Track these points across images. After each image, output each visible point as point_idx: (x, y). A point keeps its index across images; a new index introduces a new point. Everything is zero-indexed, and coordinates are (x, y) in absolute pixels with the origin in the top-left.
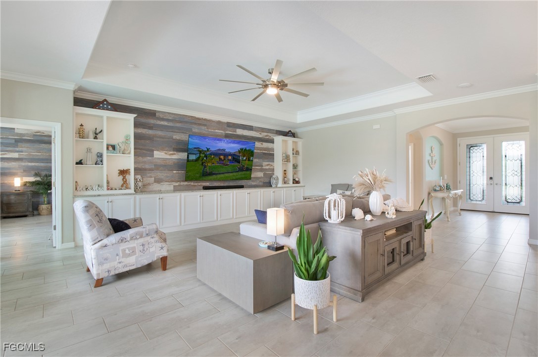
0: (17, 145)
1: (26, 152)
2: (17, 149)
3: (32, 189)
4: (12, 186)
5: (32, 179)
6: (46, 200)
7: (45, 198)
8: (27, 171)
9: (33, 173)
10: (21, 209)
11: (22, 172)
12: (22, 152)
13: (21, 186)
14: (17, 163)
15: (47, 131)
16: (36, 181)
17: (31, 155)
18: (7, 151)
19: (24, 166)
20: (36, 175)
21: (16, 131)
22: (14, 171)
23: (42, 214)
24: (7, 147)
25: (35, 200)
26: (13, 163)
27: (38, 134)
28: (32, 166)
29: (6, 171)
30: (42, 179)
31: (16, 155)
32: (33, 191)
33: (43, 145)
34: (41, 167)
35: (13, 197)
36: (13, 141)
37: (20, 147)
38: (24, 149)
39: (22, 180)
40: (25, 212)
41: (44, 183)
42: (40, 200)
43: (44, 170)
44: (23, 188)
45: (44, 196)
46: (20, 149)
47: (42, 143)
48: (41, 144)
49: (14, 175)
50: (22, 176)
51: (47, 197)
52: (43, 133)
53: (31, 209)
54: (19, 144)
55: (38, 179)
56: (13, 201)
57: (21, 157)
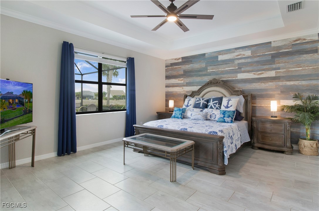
0: (274, 62)
1: (283, 69)
2: (274, 66)
3: (292, 116)
4: (268, 110)
5: (291, 103)
6: (309, 133)
7: (307, 129)
8: (285, 92)
9: (292, 95)
10: (278, 141)
11: (279, 94)
12: (279, 69)
13: (278, 111)
14: (274, 83)
15: (309, 36)
16: (295, 105)
17: (289, 71)
18: (264, 70)
19: (282, 86)
20: (296, 97)
21: (273, 45)
22: (271, 93)
23: (303, 153)
24: (264, 65)
25: (294, 130)
26: (270, 83)
27: (298, 42)
28: (291, 86)
29: (263, 93)
30: (303, 103)
31: (272, 74)
32: (291, 119)
33: (305, 55)
34: (303, 86)
35: (268, 125)
36: (269, 58)
37: (277, 63)
38: (281, 65)
39: (279, 103)
40: (282, 147)
41: (306, 108)
42: (301, 131)
43: (306, 90)
44: (280, 113)
45: (306, 127)
46: (277, 65)
47: (303, 54)
48: (301, 56)
49: (270, 97)
50: (279, 99)
51: (311, 129)
52: (304, 39)
53: (288, 144)
54: (276, 59)
55: (299, 102)
56: (268, 131)
57: (278, 75)
